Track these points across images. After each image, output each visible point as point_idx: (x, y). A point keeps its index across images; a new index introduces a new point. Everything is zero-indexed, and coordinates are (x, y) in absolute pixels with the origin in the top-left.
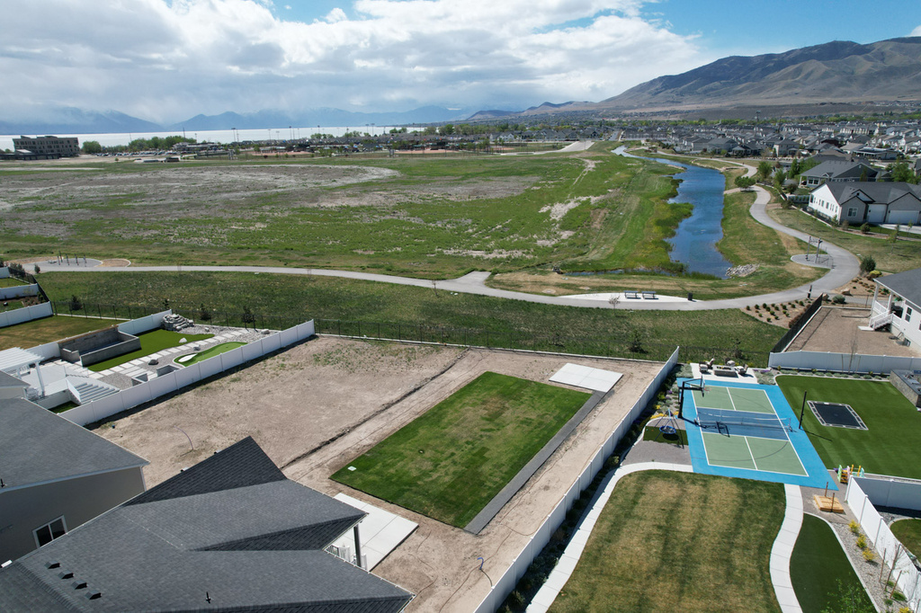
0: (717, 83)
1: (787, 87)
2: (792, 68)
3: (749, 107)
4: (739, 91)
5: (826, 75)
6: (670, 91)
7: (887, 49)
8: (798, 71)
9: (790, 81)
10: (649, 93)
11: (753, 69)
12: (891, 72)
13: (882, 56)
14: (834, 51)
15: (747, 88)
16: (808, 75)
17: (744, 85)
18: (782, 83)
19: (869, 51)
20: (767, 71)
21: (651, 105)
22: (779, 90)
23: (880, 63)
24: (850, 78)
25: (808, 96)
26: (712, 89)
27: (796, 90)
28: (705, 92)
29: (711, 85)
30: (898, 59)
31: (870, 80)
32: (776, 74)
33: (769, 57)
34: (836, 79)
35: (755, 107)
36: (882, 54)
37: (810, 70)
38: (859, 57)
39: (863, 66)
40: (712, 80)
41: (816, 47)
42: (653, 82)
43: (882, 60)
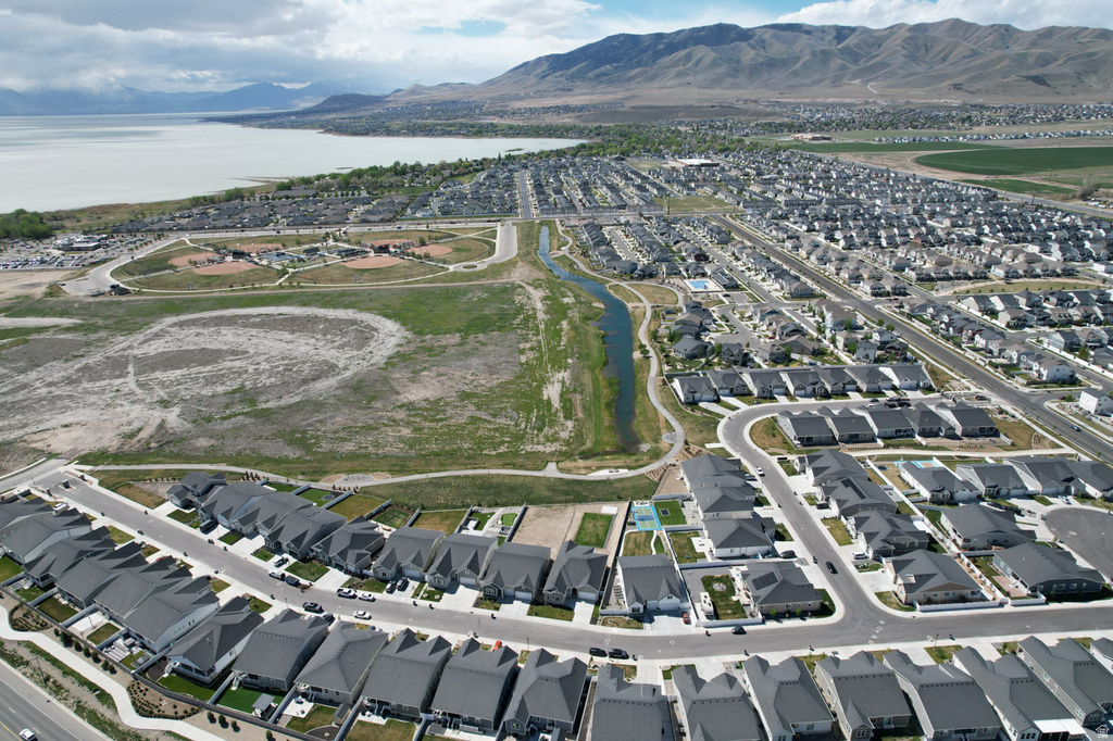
0: (608, 67)
1: (680, 74)
2: (682, 53)
3: (644, 107)
4: (633, 78)
5: (714, 64)
6: (558, 74)
7: (766, 37)
8: (688, 57)
9: (681, 68)
10: (536, 76)
11: (644, 51)
12: (772, 64)
13: (762, 44)
14: (721, 35)
15: (639, 75)
16: (698, 62)
17: (636, 71)
18: (674, 71)
19: (751, 37)
20: (658, 55)
21: (540, 94)
22: (672, 79)
23: (762, 52)
24: (736, 69)
25: (699, 87)
26: (604, 74)
27: (690, 79)
28: (598, 77)
29: (603, 69)
30: (777, 49)
31: (755, 71)
32: (667, 59)
33: (659, 36)
34: (723, 69)
35: (650, 107)
36: (763, 41)
37: (700, 55)
38: (743, 44)
39: (748, 55)
40: (604, 62)
41: (704, 28)
42: (539, 61)
43: (764, 48)
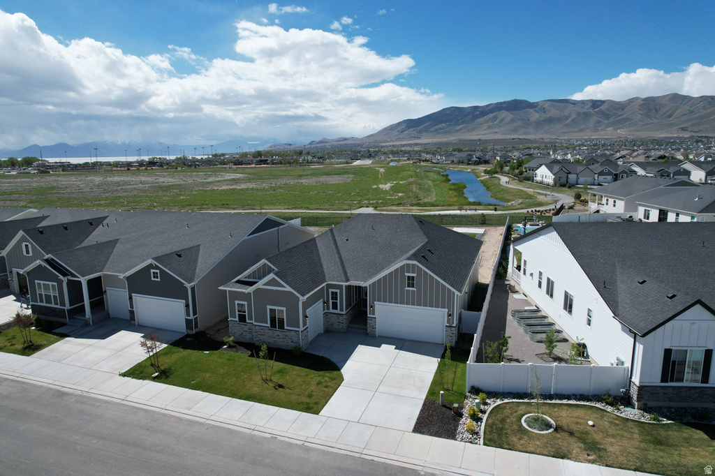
0: (443, 125)
1: (489, 127)
2: (491, 115)
3: (467, 140)
4: (461, 129)
5: (512, 121)
6: (412, 130)
7: (546, 106)
8: (495, 118)
9: (491, 124)
10: (398, 131)
11: (466, 116)
12: (551, 121)
13: (544, 110)
14: (516, 106)
15: (464, 128)
16: (502, 120)
17: (462, 126)
18: (486, 125)
19: (536, 107)
20: (476, 117)
21: (399, 139)
22: (485, 130)
23: (543, 115)
24: (527, 123)
25: (503, 134)
26: (441, 129)
27: (496, 130)
28: (436, 130)
29: (440, 126)
30: (553, 113)
31: (539, 125)
32: (481, 119)
33: (476, 108)
34: (519, 123)
35: (471, 140)
36: (544, 108)
37: (502, 117)
38: (531, 110)
39: (534, 116)
40: (441, 122)
41: (504, 102)
42: (399, 124)
43: (544, 112)
